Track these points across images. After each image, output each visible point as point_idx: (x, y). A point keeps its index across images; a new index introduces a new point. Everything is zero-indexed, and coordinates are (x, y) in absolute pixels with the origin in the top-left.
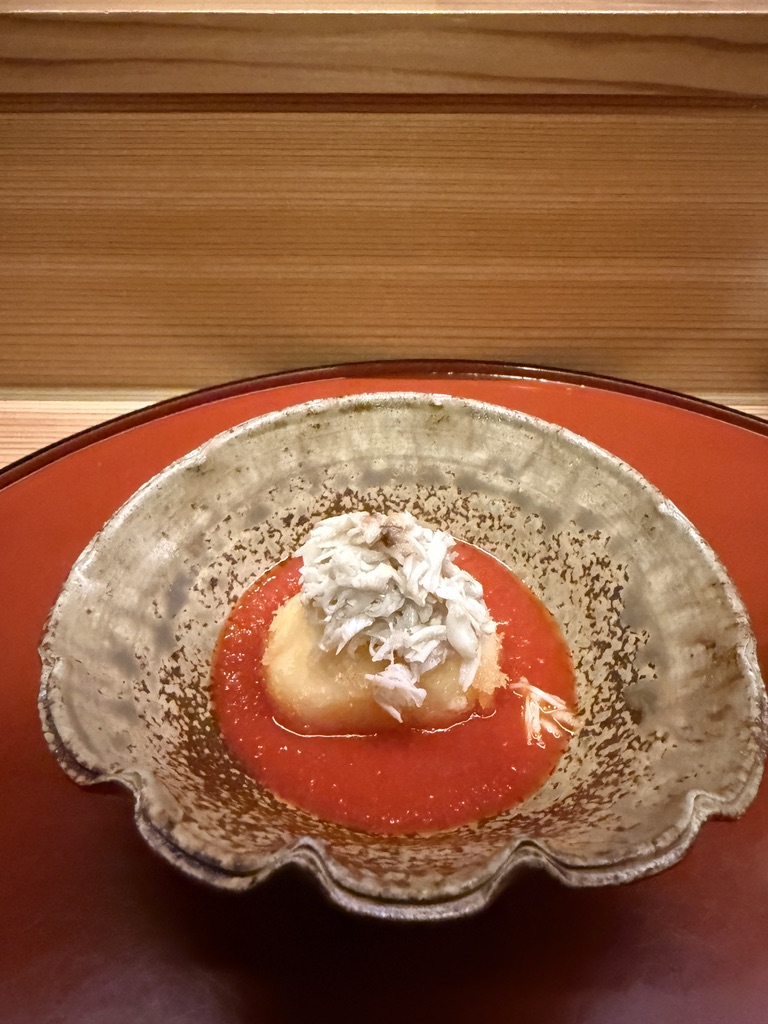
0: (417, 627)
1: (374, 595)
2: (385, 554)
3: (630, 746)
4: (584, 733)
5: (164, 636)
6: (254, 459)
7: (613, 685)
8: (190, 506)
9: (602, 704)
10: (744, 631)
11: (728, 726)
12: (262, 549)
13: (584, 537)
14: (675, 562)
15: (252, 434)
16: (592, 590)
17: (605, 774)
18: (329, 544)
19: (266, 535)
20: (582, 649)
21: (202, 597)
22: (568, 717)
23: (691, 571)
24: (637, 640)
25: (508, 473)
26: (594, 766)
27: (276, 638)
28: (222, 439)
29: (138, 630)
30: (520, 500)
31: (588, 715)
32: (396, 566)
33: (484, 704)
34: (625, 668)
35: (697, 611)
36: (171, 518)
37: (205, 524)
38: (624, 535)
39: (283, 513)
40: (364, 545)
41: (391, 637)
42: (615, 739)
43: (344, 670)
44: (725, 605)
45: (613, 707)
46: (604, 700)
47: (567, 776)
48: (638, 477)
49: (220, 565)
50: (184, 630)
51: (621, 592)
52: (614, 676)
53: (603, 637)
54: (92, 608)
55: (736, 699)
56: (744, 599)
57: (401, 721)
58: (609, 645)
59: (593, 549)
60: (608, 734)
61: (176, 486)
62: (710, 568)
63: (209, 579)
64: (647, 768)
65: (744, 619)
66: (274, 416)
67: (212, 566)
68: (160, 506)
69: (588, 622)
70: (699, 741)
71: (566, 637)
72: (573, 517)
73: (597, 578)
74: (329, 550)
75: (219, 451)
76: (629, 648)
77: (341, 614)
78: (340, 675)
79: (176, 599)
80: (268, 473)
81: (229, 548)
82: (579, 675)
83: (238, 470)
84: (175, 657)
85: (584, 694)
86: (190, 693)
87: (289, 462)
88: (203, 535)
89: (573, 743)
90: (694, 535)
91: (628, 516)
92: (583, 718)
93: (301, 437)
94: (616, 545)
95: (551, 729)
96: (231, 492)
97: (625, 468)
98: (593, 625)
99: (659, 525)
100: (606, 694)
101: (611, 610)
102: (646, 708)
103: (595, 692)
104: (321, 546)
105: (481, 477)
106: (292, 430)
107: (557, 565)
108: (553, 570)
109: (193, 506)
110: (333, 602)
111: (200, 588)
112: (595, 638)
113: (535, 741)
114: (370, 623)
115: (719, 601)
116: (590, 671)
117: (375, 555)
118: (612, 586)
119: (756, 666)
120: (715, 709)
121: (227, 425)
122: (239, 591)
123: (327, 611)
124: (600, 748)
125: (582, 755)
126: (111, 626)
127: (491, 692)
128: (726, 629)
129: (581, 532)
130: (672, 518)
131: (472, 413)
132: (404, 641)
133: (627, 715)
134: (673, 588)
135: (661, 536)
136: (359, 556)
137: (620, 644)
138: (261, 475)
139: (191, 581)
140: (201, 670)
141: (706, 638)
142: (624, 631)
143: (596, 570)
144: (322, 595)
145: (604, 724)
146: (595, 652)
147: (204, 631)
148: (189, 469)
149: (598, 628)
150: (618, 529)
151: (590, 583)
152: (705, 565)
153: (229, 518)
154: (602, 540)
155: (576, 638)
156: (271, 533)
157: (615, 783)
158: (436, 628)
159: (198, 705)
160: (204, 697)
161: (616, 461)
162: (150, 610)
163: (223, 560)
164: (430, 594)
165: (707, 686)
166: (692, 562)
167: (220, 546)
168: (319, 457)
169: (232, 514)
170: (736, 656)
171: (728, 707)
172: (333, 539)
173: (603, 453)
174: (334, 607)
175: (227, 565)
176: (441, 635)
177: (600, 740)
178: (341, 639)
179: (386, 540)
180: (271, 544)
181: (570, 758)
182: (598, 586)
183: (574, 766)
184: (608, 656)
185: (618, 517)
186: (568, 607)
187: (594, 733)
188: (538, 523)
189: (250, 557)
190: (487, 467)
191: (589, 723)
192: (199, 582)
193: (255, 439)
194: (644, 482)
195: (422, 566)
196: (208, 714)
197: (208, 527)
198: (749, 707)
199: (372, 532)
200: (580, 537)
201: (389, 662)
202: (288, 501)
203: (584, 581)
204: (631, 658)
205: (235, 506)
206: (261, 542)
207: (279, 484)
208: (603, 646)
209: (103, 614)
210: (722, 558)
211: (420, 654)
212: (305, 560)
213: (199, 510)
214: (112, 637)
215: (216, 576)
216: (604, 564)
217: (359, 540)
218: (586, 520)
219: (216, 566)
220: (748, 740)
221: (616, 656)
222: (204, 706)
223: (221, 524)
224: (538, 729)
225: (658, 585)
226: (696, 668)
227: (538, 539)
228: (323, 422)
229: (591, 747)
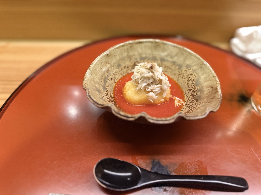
0: (156, 85)
1: (148, 78)
2: (151, 71)
3: (195, 105)
4: (186, 105)
5: (104, 88)
6: (118, 54)
7: (192, 96)
8: (106, 63)
9: (190, 100)
10: (219, 84)
11: (214, 99)
12: (120, 73)
13: (187, 70)
14: (206, 73)
15: (117, 48)
16: (188, 80)
17: (190, 110)
18: (140, 69)
19: (121, 70)
20: (186, 91)
21: (110, 81)
22: (183, 102)
23: (209, 74)
24: (197, 88)
25: (172, 57)
26: (188, 109)
27: (126, 89)
28: (111, 49)
29: (100, 86)
30: (174, 63)
31: (187, 102)
32: (153, 73)
33: (167, 100)
34: (195, 93)
35: (210, 82)
36: (103, 65)
37: (109, 67)
38: (196, 69)
39: (124, 65)
40: (147, 68)
41: (151, 87)
42: (192, 105)
43: (141, 93)
44: (215, 80)
45: (192, 100)
46: (190, 99)
47: (183, 111)
48: (199, 57)
49: (112, 75)
50: (107, 87)
51: (195, 80)
52: (193, 95)
53: (190, 89)
54: (91, 81)
55: (216, 95)
56: (219, 79)
57: (153, 102)
58: (191, 90)
59: (189, 72)
60: (191, 104)
61: (103, 59)
62: (213, 74)
63: (111, 78)
64: (199, 107)
65: (219, 82)
66: (122, 44)
67: (111, 75)
68: (100, 62)
69: (187, 86)
70: (209, 103)
71: (183, 89)
72: (185, 66)
73: (190, 77)
74: (140, 70)
75: (111, 51)
76: (196, 90)
77: (142, 82)
78: (141, 94)
79: (105, 81)
80: (121, 57)
81: (114, 72)
82: (185, 96)
83: (115, 56)
84: (107, 91)
85: (186, 99)
86: (110, 98)
87: (125, 54)
88: (109, 69)
89: (184, 107)
90: (210, 68)
91: (197, 65)
92: (186, 102)
93: (127, 49)
94: (194, 71)
95: (180, 104)
96: (114, 61)
97: (197, 55)
98: (188, 86)
99: (203, 66)
100: (191, 98)
101: (192, 83)
102: (199, 99)
103: (188, 98)
104: (138, 69)
105: (166, 58)
106: (125, 47)
107: (181, 76)
108: (180, 77)
109: (107, 63)
110: (140, 80)
111: (109, 79)
112: (189, 89)
113: (177, 106)
114: (147, 84)
115: (214, 80)
116: (187, 95)
117: (149, 71)
118: (193, 79)
119: (220, 90)
120: (212, 97)
121: (112, 46)
122: (116, 81)
123: (139, 81)
124: (189, 106)
125: (186, 108)
126: (95, 85)
127: (169, 98)
128: (215, 84)
129: (187, 69)
130: (206, 65)
131: (164, 44)
132: (153, 88)
133: (195, 101)
134: (205, 78)
135: (204, 68)
136: (146, 70)
137: (194, 89)
138: (119, 57)
139: (107, 78)
140: (112, 95)
141: (211, 86)
142: (195, 87)
143: (190, 76)
144: (138, 78)
145: (190, 103)
146: (189, 91)
147: (111, 88)
148: (106, 55)
149: (189, 87)
150: (195, 68)
151: (188, 79)
152: (212, 73)
153: (113, 66)
154: (191, 70)
155: (185, 89)
156: (122, 69)
157: (193, 110)
158: (159, 85)
159: (112, 100)
160: (113, 99)
161: (195, 54)
162: (101, 83)
163: (113, 74)
164: (159, 78)
165: (211, 94)
166: (210, 73)
167: (112, 71)
168: (131, 54)
169: (114, 65)
170: (217, 88)
171: (214, 97)
172: (140, 68)
173: (192, 52)
174: (141, 81)
175: (114, 76)
176: (161, 86)
177: (189, 105)
178: (142, 87)
179: (152, 68)
180: (122, 72)
181: (183, 109)
182: (190, 79)
183: (184, 110)
184: (191, 92)
185: (195, 65)
186: (183, 84)
187: (188, 104)
188: (177, 67)
189: (118, 74)
190: (167, 56)
191: (187, 103)
192: (109, 78)
193: (118, 49)
194: (201, 58)
195: (158, 73)
196: (114, 102)
197: (110, 68)
198: (218, 96)
199: (149, 66)
200: (186, 70)
201: (150, 91)
202: (124, 63)
203: (187, 78)
204: (196, 91)
205: (115, 64)
206: (120, 71)
207: (123, 59)
208: (190, 90)
209: (93, 83)
210: (215, 72)
211: (157, 90)
212: (134, 72)
213: (108, 64)
214: (95, 87)
215: (112, 78)
216: (191, 75)
217: (147, 67)
218: (188, 66)
219: (112, 76)
220: (218, 101)
221: (193, 91)
222: (113, 100)
223: (112, 67)
224: (177, 104)
225: (202, 78)
226: (209, 91)
227: (177, 71)
228: (132, 45)
229: (187, 107)
